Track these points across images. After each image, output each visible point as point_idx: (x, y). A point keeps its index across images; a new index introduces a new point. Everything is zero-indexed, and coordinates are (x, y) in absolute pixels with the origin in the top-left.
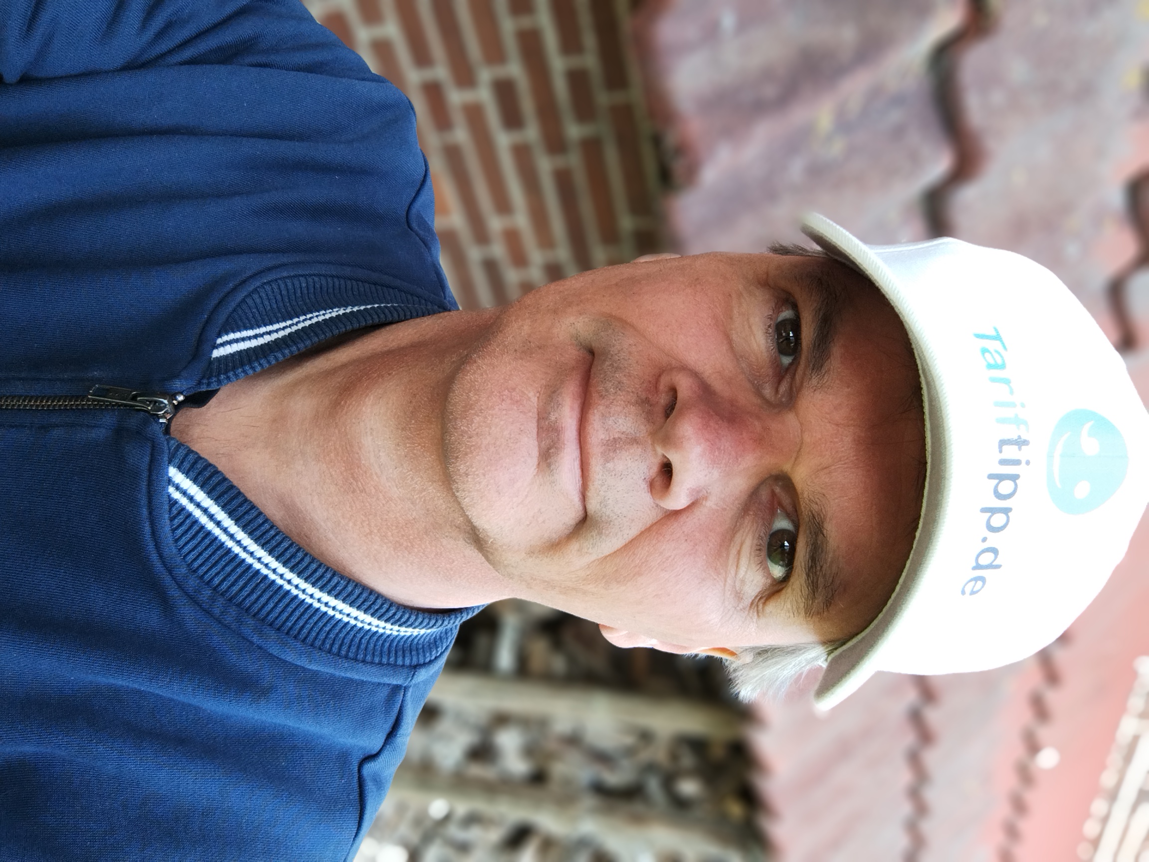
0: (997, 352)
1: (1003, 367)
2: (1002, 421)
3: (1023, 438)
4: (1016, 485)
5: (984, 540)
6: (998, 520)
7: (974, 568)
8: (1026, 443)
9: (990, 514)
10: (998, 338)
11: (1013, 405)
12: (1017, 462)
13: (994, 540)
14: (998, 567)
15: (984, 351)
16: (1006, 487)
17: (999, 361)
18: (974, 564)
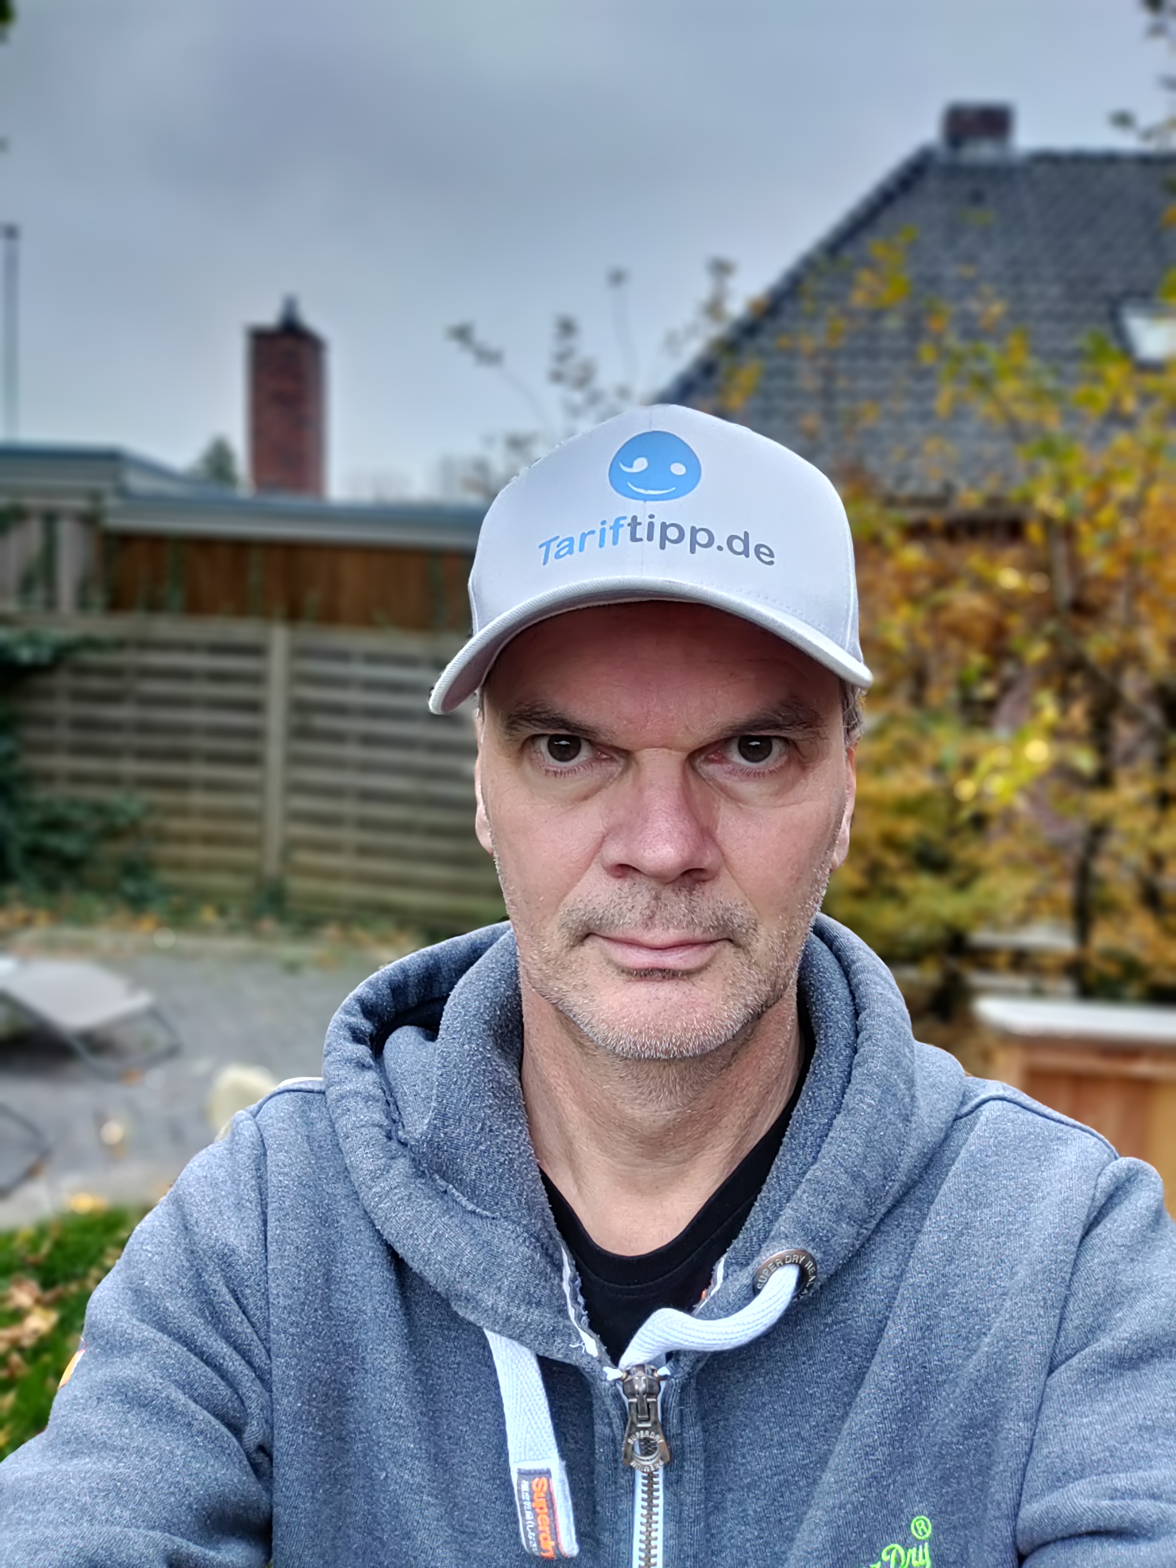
0: (558, 546)
1: (571, 540)
2: (615, 540)
3: (629, 520)
7: (747, 556)
8: (634, 518)
9: (697, 546)
10: (548, 544)
18: (743, 556)
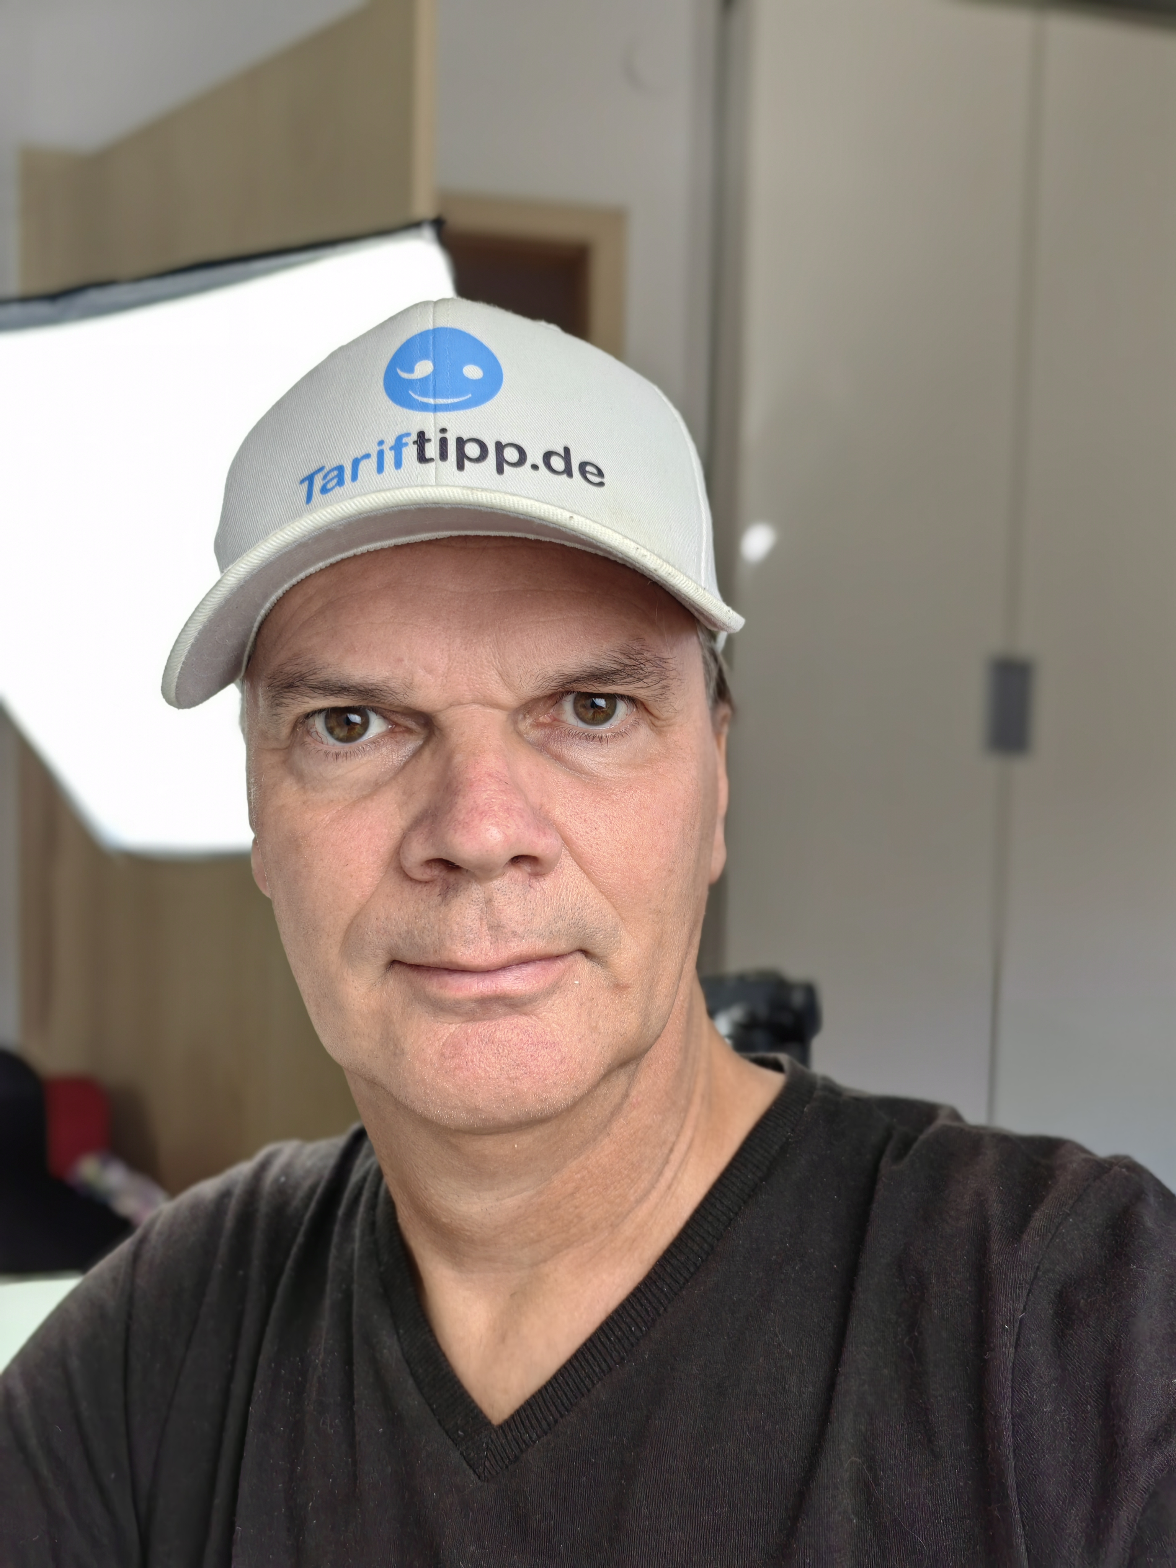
4: (469, 440)
11: (381, 453)
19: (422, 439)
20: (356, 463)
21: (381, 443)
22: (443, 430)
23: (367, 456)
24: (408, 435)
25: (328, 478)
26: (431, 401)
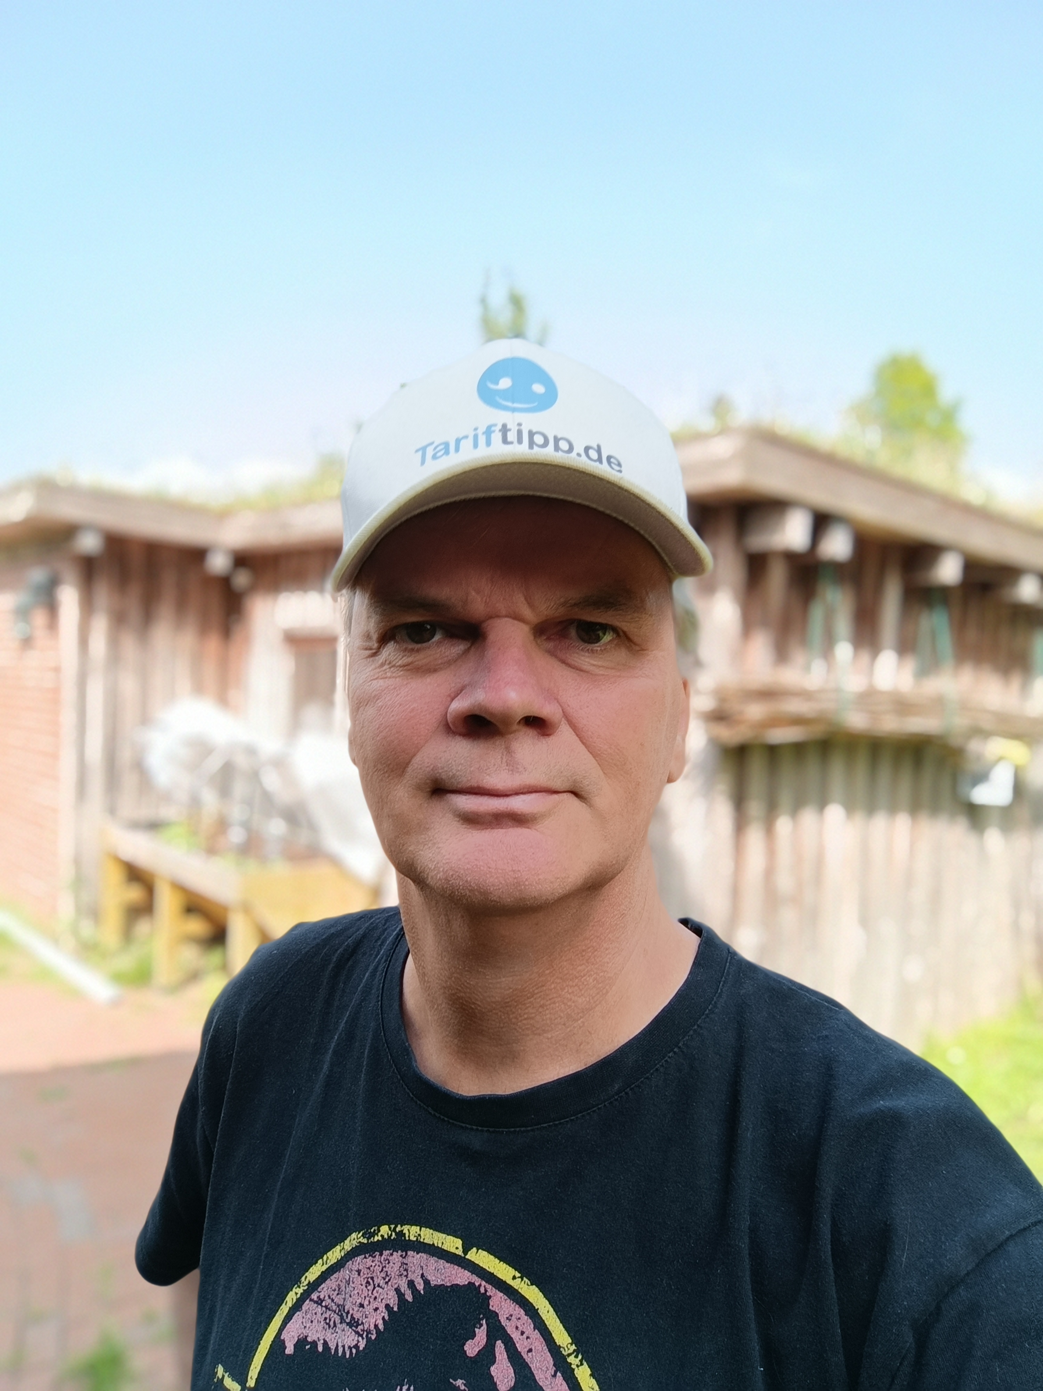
0: (435, 449)
2: (488, 443)
3: (499, 427)
4: (537, 433)
5: (579, 455)
6: (564, 445)
7: (601, 463)
8: (504, 425)
9: (560, 451)
11: (476, 437)
12: (520, 433)
13: (579, 448)
14: (599, 447)
15: (434, 457)
16: (539, 439)
17: (442, 447)
18: (598, 463)
19: (505, 430)
20: (458, 441)
21: (476, 429)
22: (520, 425)
23: (466, 437)
24: (495, 425)
25: (438, 449)
26: (509, 404)
